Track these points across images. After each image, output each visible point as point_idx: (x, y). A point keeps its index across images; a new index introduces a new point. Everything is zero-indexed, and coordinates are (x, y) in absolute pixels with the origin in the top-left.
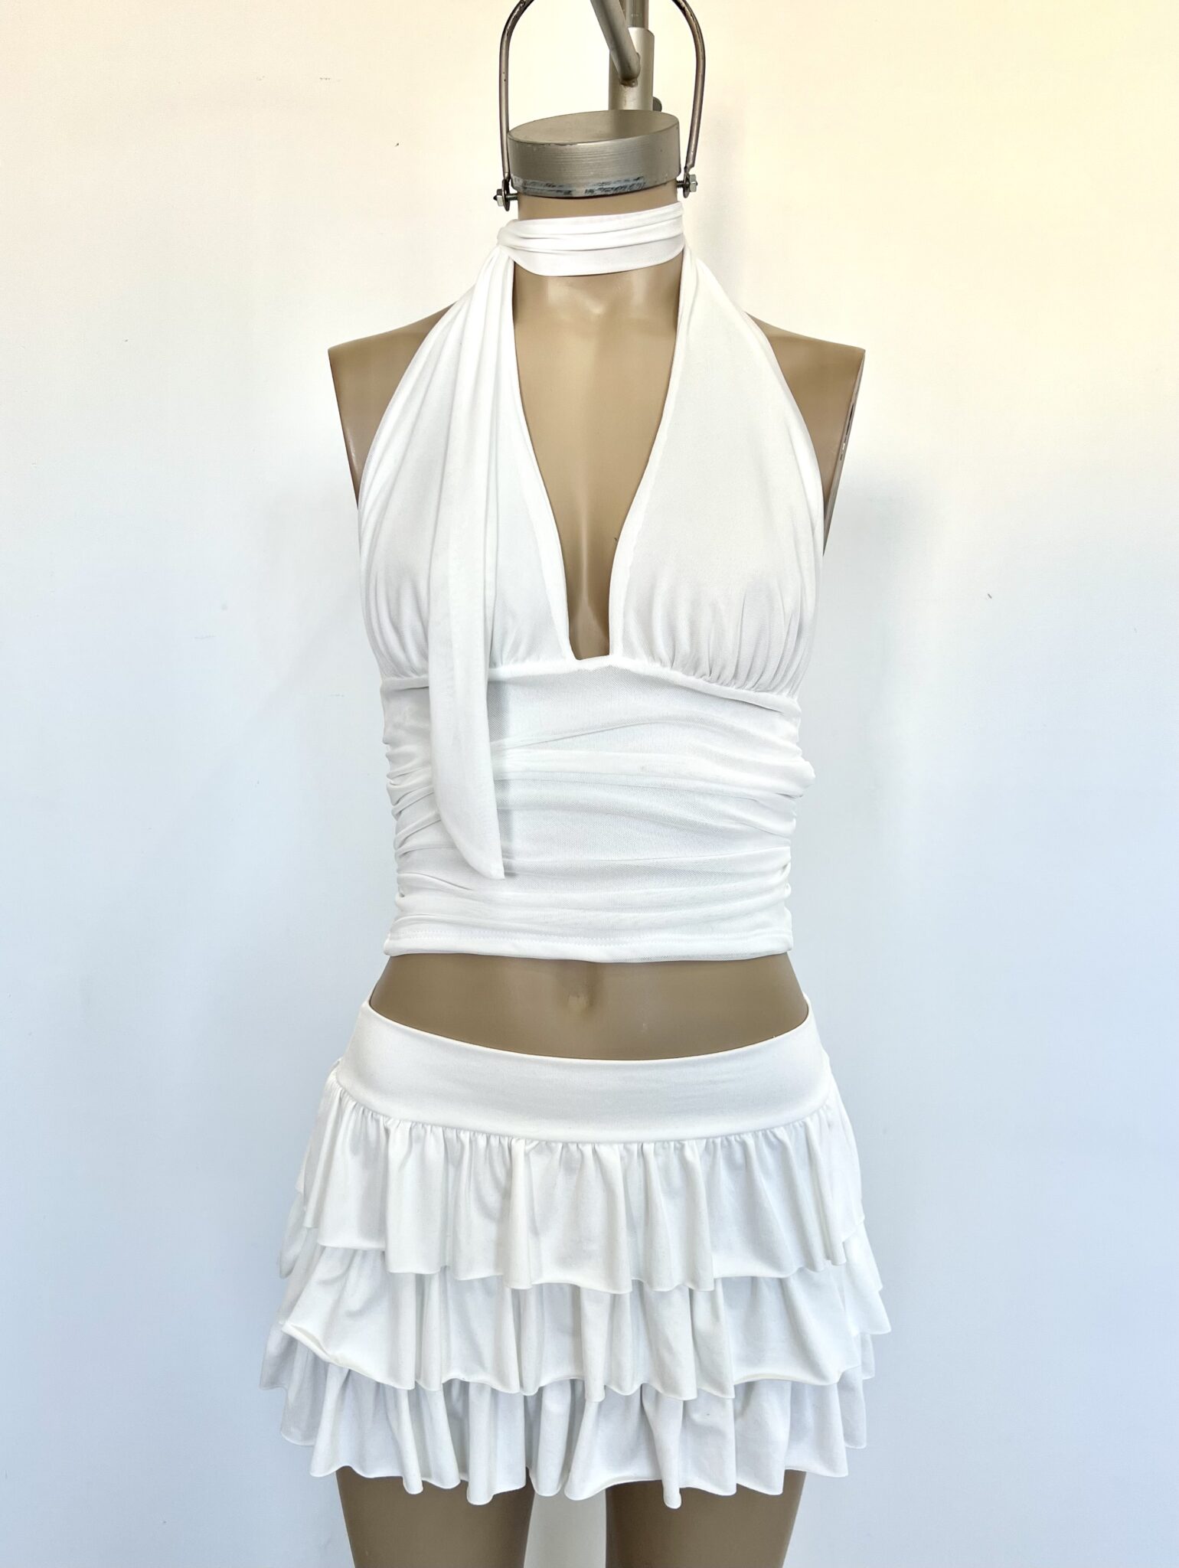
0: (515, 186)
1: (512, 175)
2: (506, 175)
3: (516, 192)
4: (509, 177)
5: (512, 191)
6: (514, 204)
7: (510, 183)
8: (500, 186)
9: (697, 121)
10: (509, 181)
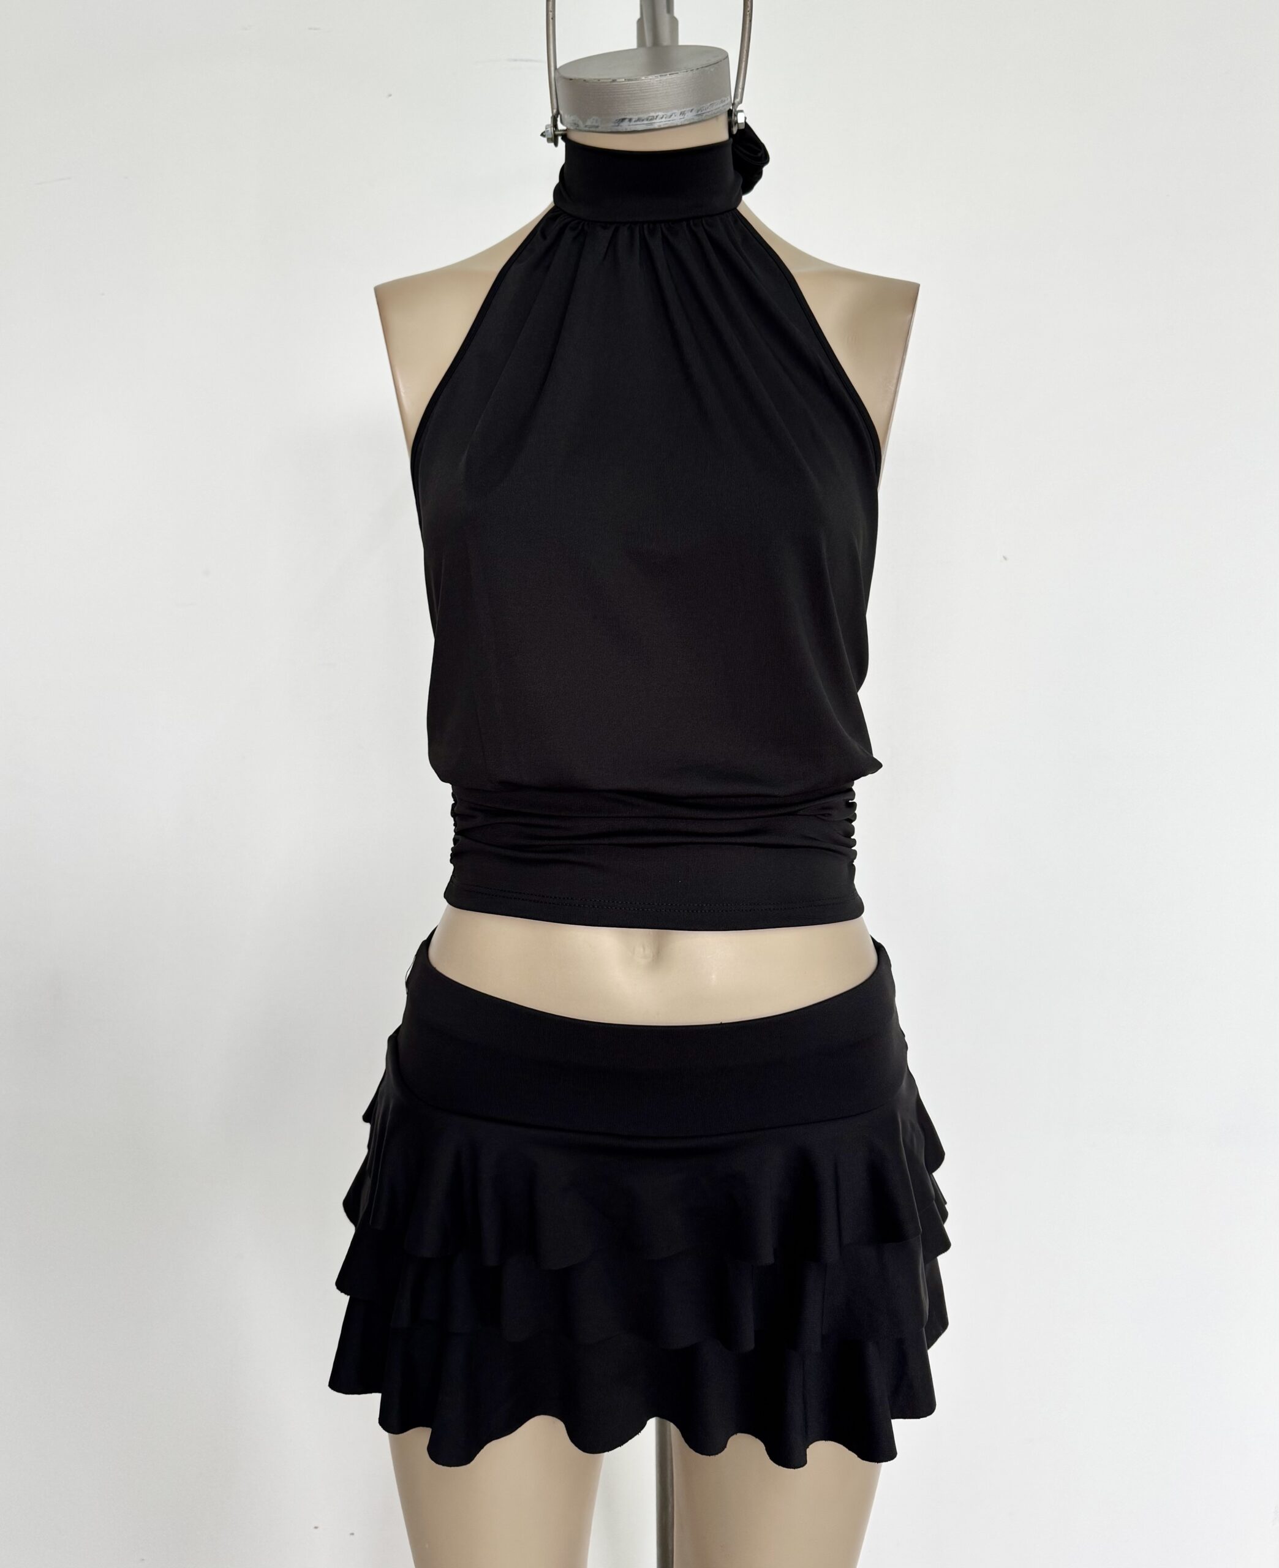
0: (565, 122)
1: (561, 112)
2: (555, 111)
3: (565, 128)
4: (558, 113)
5: (561, 127)
7: (559, 119)
8: (549, 121)
9: (744, 60)
10: (557, 117)
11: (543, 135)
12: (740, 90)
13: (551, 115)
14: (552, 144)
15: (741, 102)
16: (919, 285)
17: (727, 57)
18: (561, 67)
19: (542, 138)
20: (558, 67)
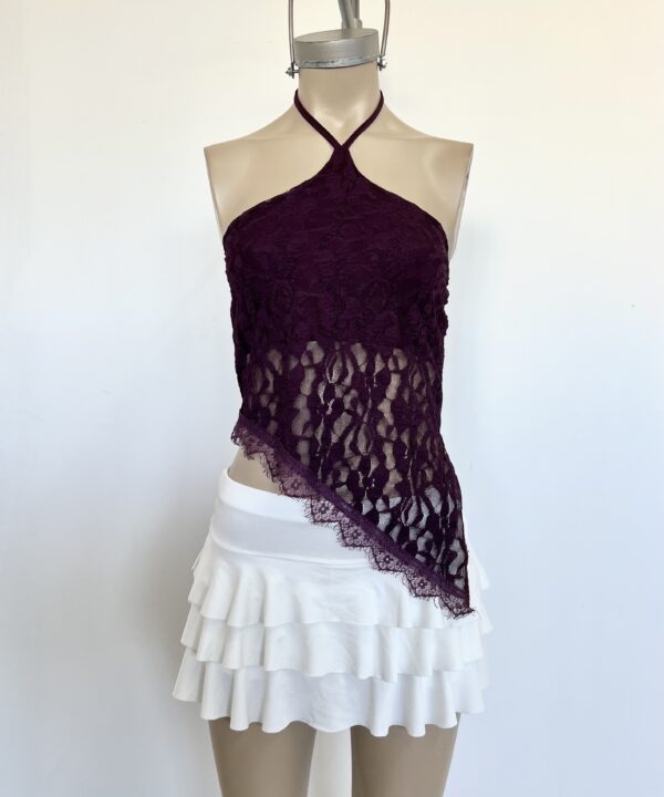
0: (298, 65)
2: (293, 59)
4: (294, 62)
6: (296, 75)
9: (386, 33)
10: (294, 64)
14: (291, 77)
15: (385, 54)
16: (473, 145)
17: (377, 32)
19: (286, 74)
20: (294, 38)
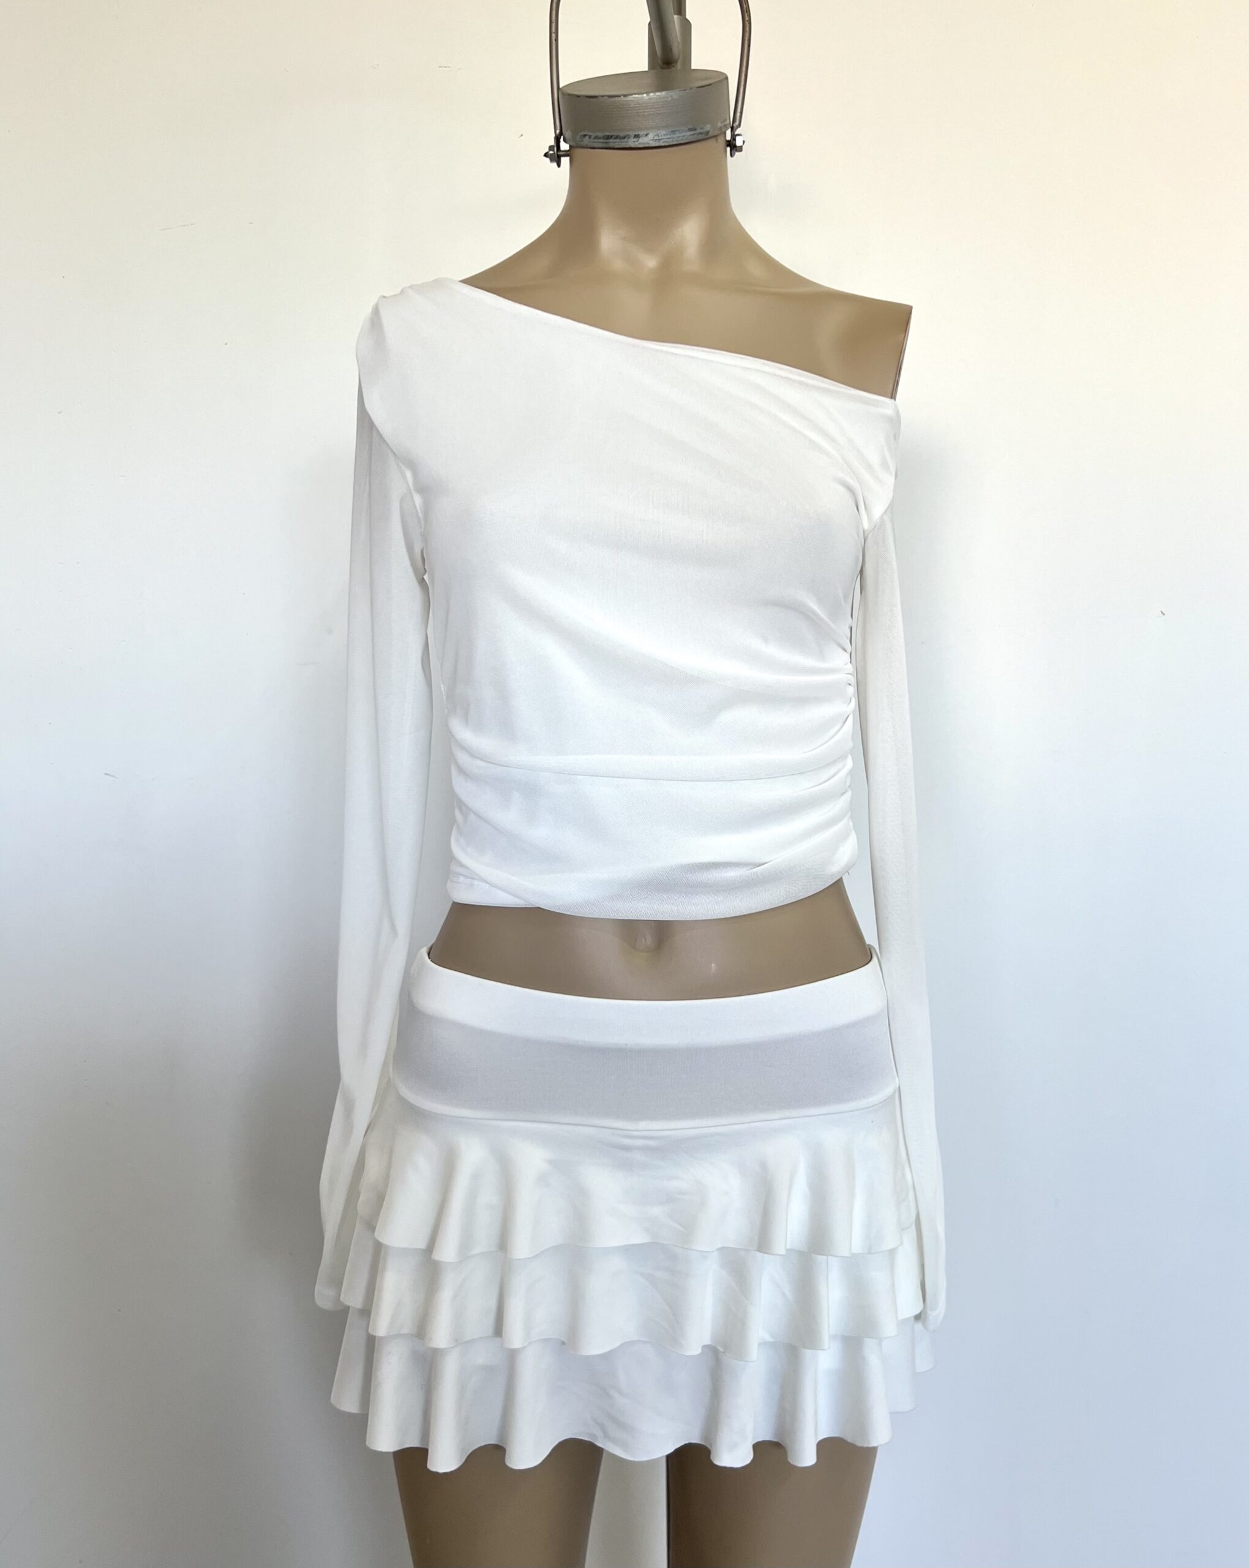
0: (568, 142)
1: (564, 131)
9: (742, 83)
10: (560, 138)
11: (546, 155)
12: (738, 114)
13: (554, 135)
14: (555, 164)
15: (739, 125)
16: (910, 308)
17: (727, 78)
18: (563, 87)
19: (545, 158)
20: (561, 86)
